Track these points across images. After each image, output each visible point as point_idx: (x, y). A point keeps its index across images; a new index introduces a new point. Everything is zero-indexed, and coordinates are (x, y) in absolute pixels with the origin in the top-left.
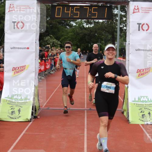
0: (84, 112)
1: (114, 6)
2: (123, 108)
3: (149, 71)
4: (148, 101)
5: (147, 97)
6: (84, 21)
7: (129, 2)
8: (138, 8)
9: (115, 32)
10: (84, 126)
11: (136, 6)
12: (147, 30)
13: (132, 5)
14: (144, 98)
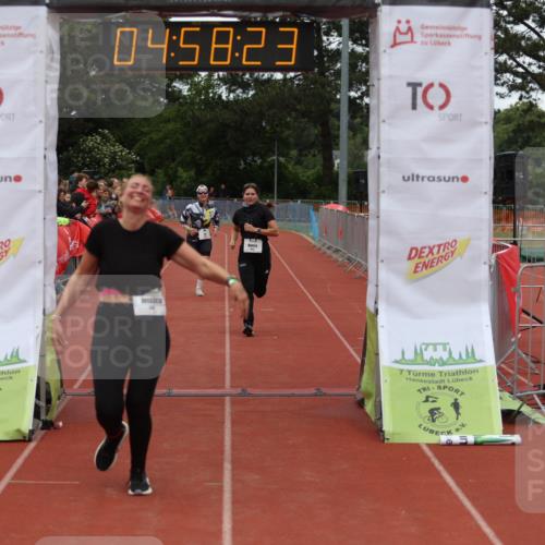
0: (223, 404)
1: (328, 23)
2: (360, 387)
3: (453, 253)
4: (451, 361)
5: (444, 345)
6: (219, 78)
7: (379, 5)
8: (410, 29)
9: (333, 116)
10: (222, 452)
11: (404, 21)
12: (442, 107)
13: (389, 19)
14: (435, 350)
